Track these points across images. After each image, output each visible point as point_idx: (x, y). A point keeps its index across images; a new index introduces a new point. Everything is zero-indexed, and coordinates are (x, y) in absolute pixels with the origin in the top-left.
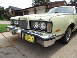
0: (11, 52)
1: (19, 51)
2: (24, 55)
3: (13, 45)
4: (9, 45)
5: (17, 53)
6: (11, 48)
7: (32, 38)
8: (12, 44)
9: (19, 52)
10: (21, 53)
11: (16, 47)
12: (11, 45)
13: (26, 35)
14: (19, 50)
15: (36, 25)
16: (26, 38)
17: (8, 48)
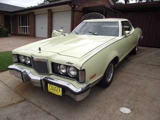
0: (28, 111)
1: (39, 107)
2: (49, 114)
3: (26, 97)
4: (19, 99)
5: (38, 111)
6: (25, 105)
7: (60, 91)
8: (24, 96)
9: (40, 110)
10: (44, 110)
11: (33, 100)
12: (23, 99)
13: (49, 85)
14: (39, 105)
15: (63, 69)
16: (49, 89)
17: (19, 105)
